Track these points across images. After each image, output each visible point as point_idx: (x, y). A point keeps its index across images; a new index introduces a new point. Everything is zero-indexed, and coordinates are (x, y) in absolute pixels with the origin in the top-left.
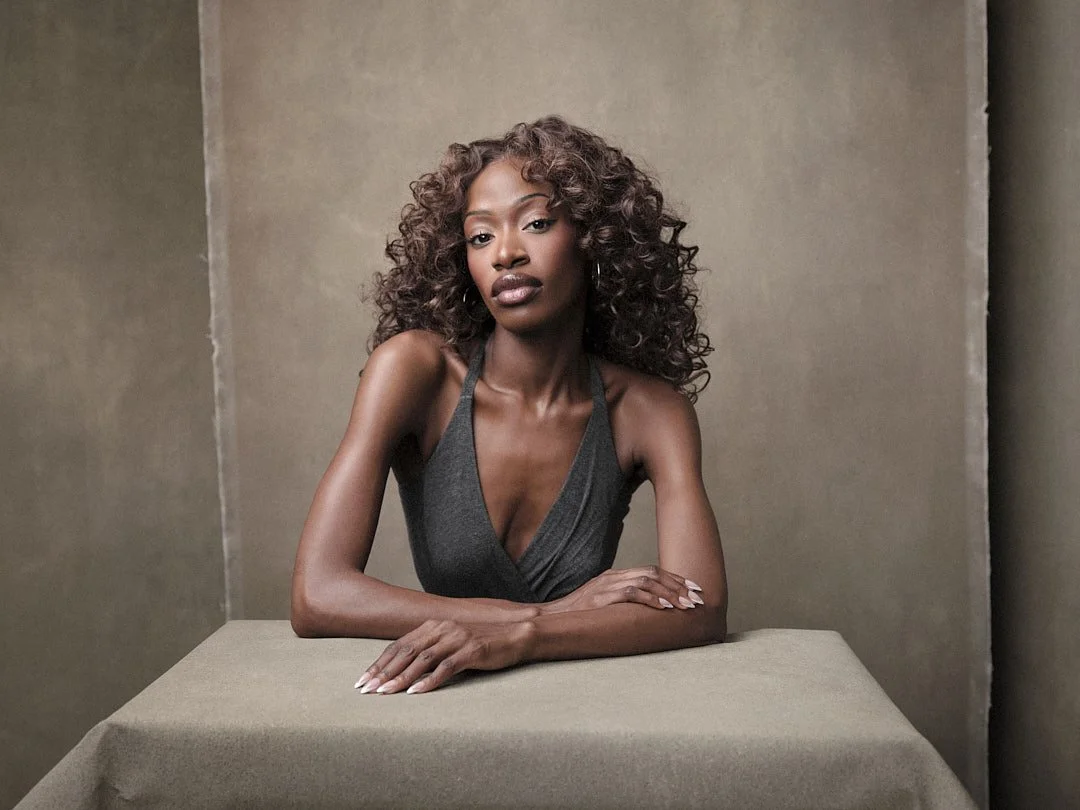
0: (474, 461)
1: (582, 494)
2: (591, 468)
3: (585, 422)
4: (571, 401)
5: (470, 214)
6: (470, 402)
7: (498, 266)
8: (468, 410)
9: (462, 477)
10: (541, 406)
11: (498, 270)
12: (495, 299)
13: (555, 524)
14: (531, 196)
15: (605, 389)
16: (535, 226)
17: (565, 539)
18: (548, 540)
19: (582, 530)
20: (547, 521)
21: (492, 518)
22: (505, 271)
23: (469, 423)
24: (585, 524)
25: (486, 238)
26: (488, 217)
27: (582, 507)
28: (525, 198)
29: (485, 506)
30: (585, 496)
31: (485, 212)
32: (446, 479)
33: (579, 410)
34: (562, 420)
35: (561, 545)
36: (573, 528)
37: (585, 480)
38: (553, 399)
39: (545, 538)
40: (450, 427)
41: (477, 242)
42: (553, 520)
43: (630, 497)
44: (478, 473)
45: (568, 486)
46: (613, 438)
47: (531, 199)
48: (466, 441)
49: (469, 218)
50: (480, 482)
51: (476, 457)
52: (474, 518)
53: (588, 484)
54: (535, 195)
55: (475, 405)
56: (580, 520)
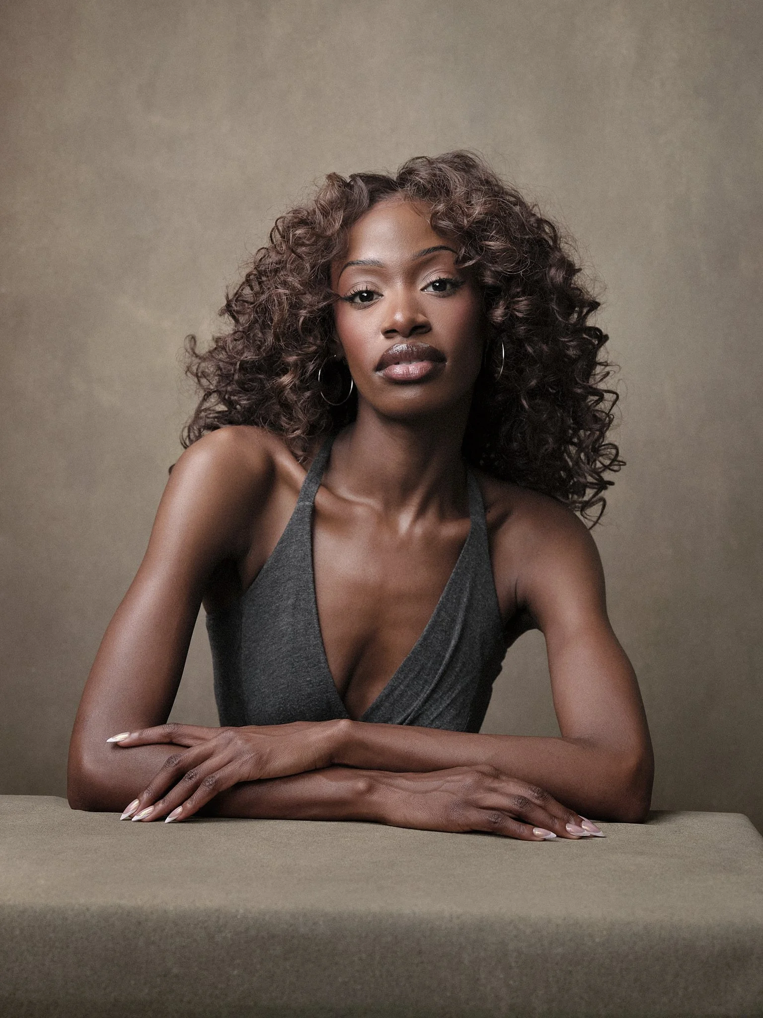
0: (311, 585)
1: (449, 641)
2: (463, 606)
3: (458, 546)
4: (442, 517)
5: (352, 263)
6: (309, 510)
7: (389, 333)
8: (307, 520)
9: (294, 607)
10: (405, 520)
11: (387, 338)
12: (380, 374)
13: (412, 675)
14: (435, 249)
15: (486, 508)
16: (435, 288)
17: (423, 696)
18: (402, 695)
19: (445, 686)
20: (401, 671)
21: (331, 660)
22: (398, 338)
23: (307, 537)
24: (450, 680)
25: (369, 297)
26: (377, 269)
27: (447, 656)
28: (429, 251)
29: (323, 643)
30: (453, 643)
31: (374, 262)
32: (274, 607)
33: (451, 530)
34: (429, 540)
35: (417, 704)
36: (435, 682)
37: (454, 621)
38: (421, 513)
39: (397, 692)
40: (281, 542)
41: (358, 300)
42: (410, 670)
43: (505, 651)
44: (316, 601)
45: (432, 628)
46: (493, 573)
47: (436, 253)
48: (304, 559)
49: (350, 269)
50: (318, 614)
51: (314, 581)
52: (307, 658)
53: (458, 627)
54: (441, 248)
55: (315, 515)
56: (444, 673)
